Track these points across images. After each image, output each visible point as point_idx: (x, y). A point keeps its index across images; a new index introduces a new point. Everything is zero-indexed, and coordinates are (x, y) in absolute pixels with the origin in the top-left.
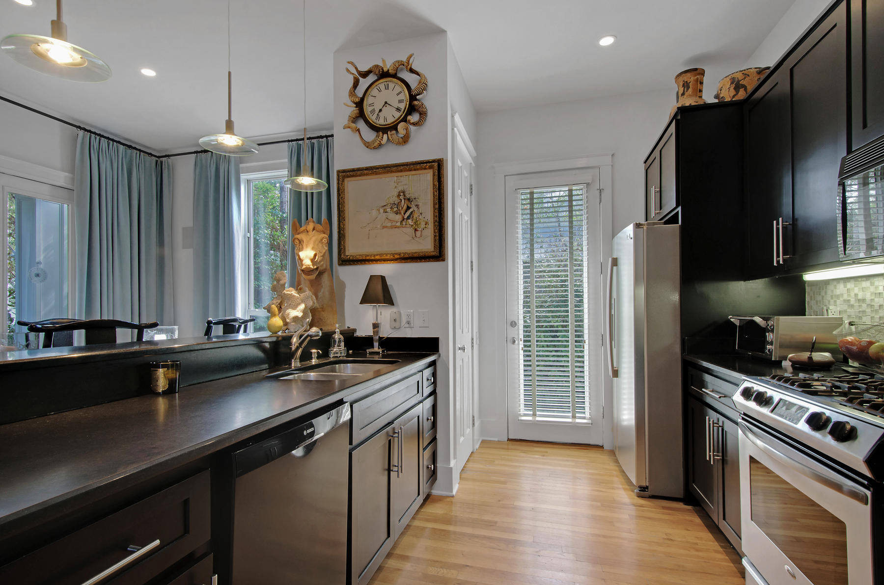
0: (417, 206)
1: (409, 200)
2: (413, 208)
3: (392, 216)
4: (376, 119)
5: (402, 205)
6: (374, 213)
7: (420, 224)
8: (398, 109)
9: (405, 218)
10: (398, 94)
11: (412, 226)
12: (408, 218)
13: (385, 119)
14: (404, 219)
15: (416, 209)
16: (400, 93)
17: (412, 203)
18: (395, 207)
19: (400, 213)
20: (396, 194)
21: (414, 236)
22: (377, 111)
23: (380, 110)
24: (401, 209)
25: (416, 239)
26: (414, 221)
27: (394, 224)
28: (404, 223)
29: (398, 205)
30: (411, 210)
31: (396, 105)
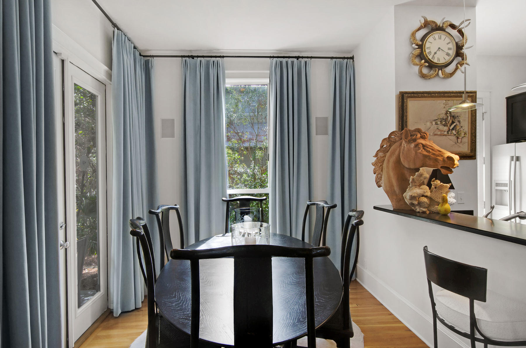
0: (459, 121)
1: (453, 117)
2: (456, 123)
3: (441, 127)
4: (432, 58)
5: (449, 120)
6: (428, 124)
7: (461, 134)
8: (448, 54)
9: (451, 129)
10: (448, 44)
11: (455, 135)
12: (453, 129)
13: (439, 59)
14: (449, 130)
15: (458, 124)
16: (449, 43)
17: (456, 119)
18: (444, 121)
19: (447, 126)
20: (444, 112)
21: (456, 142)
22: (433, 53)
23: (435, 53)
24: (447, 122)
25: (458, 144)
26: (457, 132)
27: (442, 133)
28: (450, 133)
29: (446, 120)
30: (455, 124)
31: (447, 51)
